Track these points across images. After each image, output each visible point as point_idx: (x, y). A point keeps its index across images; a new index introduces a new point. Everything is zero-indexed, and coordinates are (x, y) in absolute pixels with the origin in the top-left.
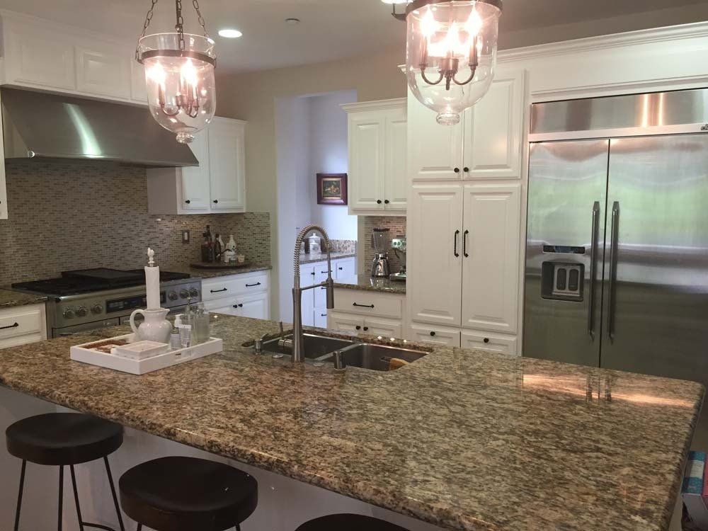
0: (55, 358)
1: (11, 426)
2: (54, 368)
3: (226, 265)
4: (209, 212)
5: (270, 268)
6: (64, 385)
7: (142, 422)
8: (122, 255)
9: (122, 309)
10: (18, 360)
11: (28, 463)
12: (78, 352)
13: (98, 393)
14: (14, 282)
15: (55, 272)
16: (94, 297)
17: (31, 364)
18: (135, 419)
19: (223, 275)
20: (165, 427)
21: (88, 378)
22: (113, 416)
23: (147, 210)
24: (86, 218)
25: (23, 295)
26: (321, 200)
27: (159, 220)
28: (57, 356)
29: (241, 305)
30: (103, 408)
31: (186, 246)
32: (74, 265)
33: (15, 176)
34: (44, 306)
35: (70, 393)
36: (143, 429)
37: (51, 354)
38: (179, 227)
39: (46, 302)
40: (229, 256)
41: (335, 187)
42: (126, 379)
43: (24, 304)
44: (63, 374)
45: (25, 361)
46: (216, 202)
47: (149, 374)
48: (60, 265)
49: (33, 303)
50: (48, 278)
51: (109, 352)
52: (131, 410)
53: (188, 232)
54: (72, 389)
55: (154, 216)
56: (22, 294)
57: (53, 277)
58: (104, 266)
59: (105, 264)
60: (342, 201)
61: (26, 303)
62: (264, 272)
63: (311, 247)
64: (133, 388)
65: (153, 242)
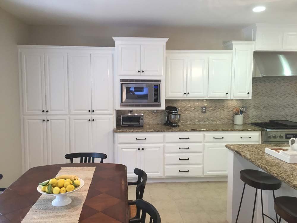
0: (259, 151)
1: (242, 171)
2: (258, 154)
6: (260, 160)
7: (285, 180)
10: (247, 149)
11: (246, 184)
12: (268, 150)
13: (271, 166)
14: (252, 122)
15: (267, 120)
16: (281, 131)
17: (251, 151)
18: (283, 178)
20: (293, 184)
21: (269, 160)
22: (275, 175)
24: (282, 99)
28: (260, 150)
30: (272, 171)
32: (275, 118)
33: (256, 83)
35: (262, 163)
36: (285, 182)
37: (258, 149)
39: (262, 131)
42: (283, 164)
44: (261, 157)
45: (249, 150)
47: (293, 164)
48: (269, 117)
49: (257, 131)
50: (264, 122)
51: (279, 152)
52: (282, 174)
54: (263, 162)
56: (254, 127)
57: (266, 122)
58: (287, 120)
59: (288, 118)
61: (254, 130)
64: (285, 167)
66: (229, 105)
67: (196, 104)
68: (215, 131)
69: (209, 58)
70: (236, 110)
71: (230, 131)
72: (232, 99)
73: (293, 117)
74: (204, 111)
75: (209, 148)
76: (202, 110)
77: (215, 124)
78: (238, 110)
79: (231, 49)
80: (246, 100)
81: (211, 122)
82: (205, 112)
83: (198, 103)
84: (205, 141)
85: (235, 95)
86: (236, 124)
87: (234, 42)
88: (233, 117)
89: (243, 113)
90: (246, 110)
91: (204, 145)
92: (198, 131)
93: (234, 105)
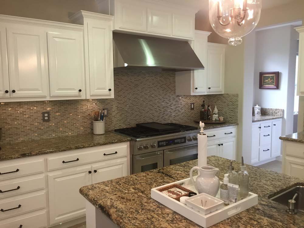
3: (214, 122)
4: (206, 94)
5: (237, 124)
8: (163, 116)
9: (165, 146)
12: (156, 194)
14: (116, 128)
15: (133, 124)
16: (152, 139)
19: (213, 128)
23: (175, 93)
24: (147, 97)
25: (119, 136)
26: (261, 87)
27: (181, 98)
29: (222, 145)
31: (192, 111)
32: (141, 120)
33: (118, 77)
34: (129, 143)
38: (189, 102)
39: (130, 141)
40: (215, 117)
41: (271, 79)
43: (120, 142)
46: (210, 88)
48: (135, 120)
49: (124, 142)
50: (130, 127)
53: (193, 104)
55: (178, 96)
57: (132, 126)
58: (155, 121)
59: (155, 120)
60: (275, 87)
62: (234, 126)
63: (256, 112)
65: (177, 109)
66: (85, 107)
67: (32, 108)
68: (65, 150)
69: (47, 33)
70: (95, 113)
71: (88, 147)
72: (87, 98)
73: (160, 117)
74: (46, 118)
75: (56, 179)
76: (44, 117)
77: (66, 137)
78: (97, 113)
79: (82, 23)
80: (106, 99)
81: (60, 135)
82: (48, 120)
83: (35, 107)
84: (48, 171)
85: (92, 93)
86: (96, 134)
87: (84, 13)
88: (92, 124)
89: (104, 118)
90: (108, 113)
91: (47, 176)
92: (34, 155)
93: (91, 108)
